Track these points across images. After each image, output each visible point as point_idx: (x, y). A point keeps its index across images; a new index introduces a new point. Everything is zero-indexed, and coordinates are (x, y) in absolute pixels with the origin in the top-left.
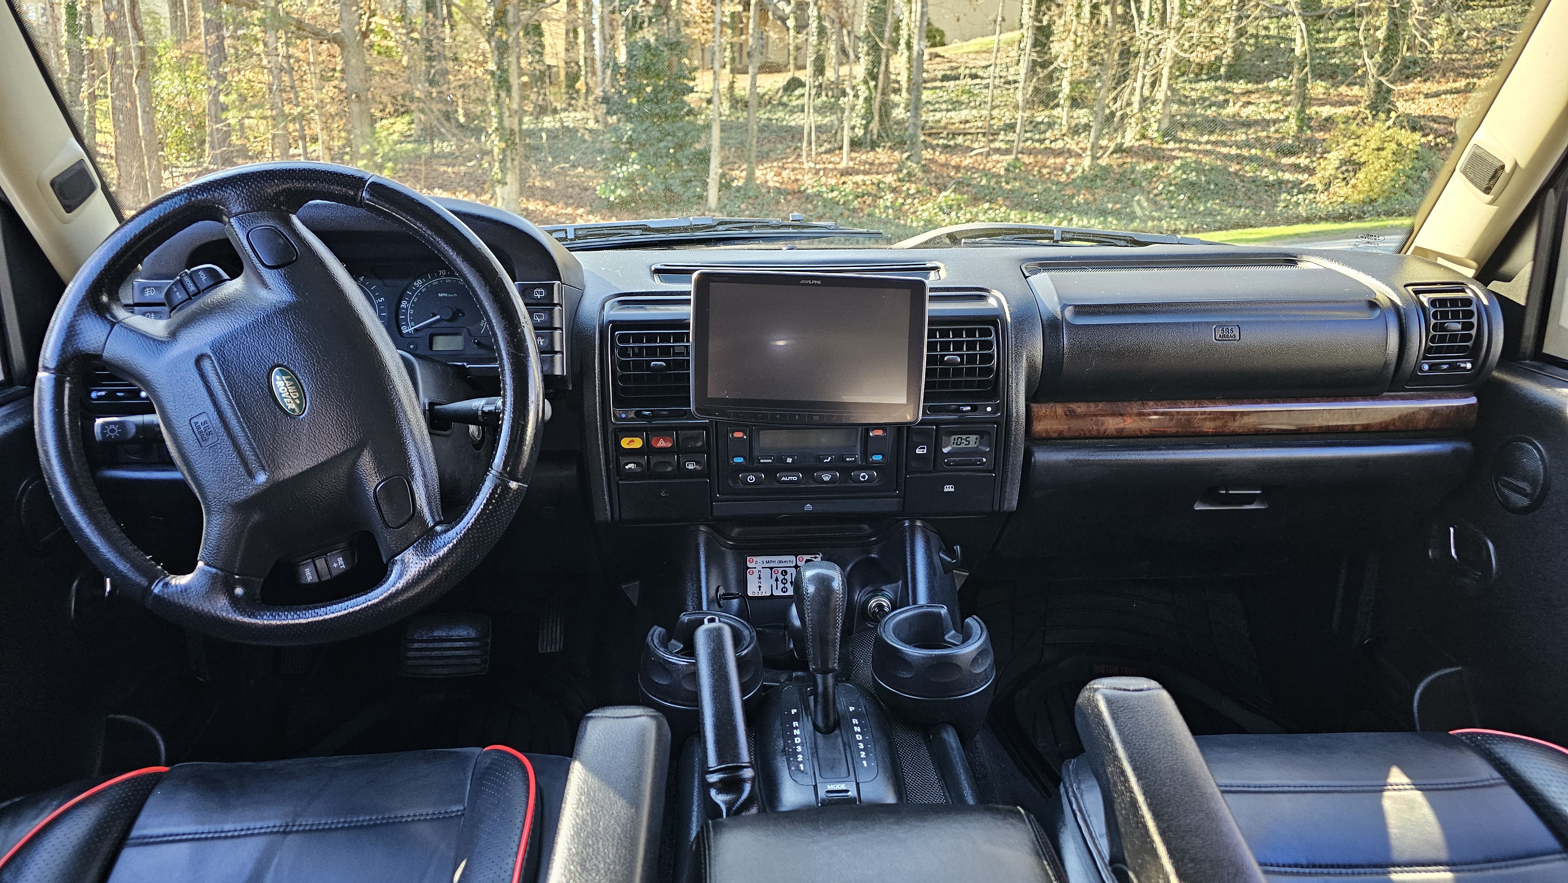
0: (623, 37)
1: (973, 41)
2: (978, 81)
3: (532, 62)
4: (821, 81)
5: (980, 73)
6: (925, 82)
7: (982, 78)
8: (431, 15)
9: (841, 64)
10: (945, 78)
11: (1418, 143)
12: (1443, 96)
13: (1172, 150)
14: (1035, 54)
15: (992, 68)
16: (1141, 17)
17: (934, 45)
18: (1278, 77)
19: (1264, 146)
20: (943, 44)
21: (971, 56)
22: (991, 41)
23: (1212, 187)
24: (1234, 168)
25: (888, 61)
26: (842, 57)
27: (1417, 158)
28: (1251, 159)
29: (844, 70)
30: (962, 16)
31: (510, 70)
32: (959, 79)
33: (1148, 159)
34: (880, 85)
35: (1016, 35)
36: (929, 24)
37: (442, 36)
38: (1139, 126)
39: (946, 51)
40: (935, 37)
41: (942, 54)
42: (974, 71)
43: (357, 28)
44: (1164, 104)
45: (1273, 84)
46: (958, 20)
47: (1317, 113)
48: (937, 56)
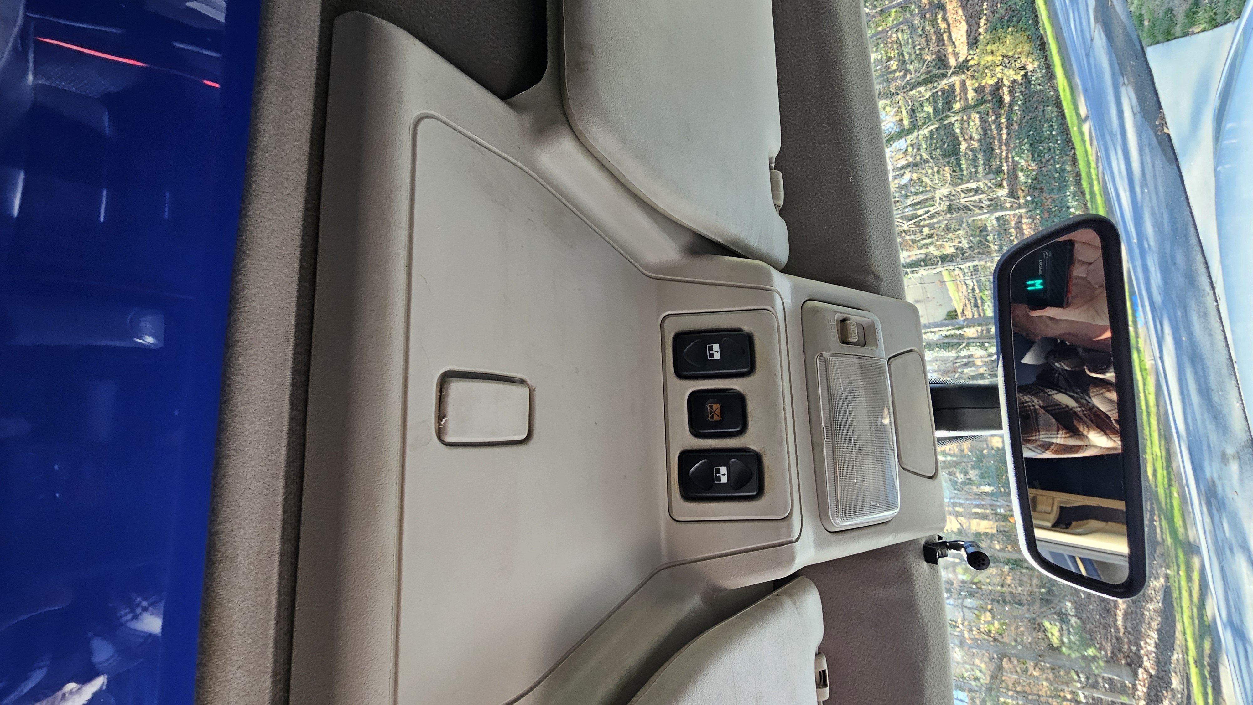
0: (974, 487)
1: (952, 295)
2: (976, 287)
3: (998, 541)
4: (987, 375)
5: (971, 287)
6: (979, 315)
7: (974, 285)
8: (976, 595)
9: (974, 365)
10: (976, 306)
11: (985, 35)
12: (954, 40)
13: (1008, 166)
14: (958, 259)
15: (967, 282)
16: (929, 211)
17: (957, 315)
18: (953, 130)
19: (998, 116)
20: (955, 311)
21: (961, 294)
22: (950, 286)
23: (1031, 133)
24: (1016, 126)
25: (971, 338)
26: (970, 365)
27: (995, 29)
28: (1008, 119)
29: (979, 362)
30: (939, 304)
31: (1008, 557)
32: (976, 298)
33: (1017, 177)
34: (987, 340)
35: (945, 274)
36: (945, 319)
37: (988, 591)
38: (994, 189)
39: (959, 308)
40: (952, 315)
41: (961, 311)
42: (970, 291)
43: (992, 643)
44: (978, 181)
45: (958, 131)
46: (940, 305)
47: (973, 99)
48: (963, 312)
